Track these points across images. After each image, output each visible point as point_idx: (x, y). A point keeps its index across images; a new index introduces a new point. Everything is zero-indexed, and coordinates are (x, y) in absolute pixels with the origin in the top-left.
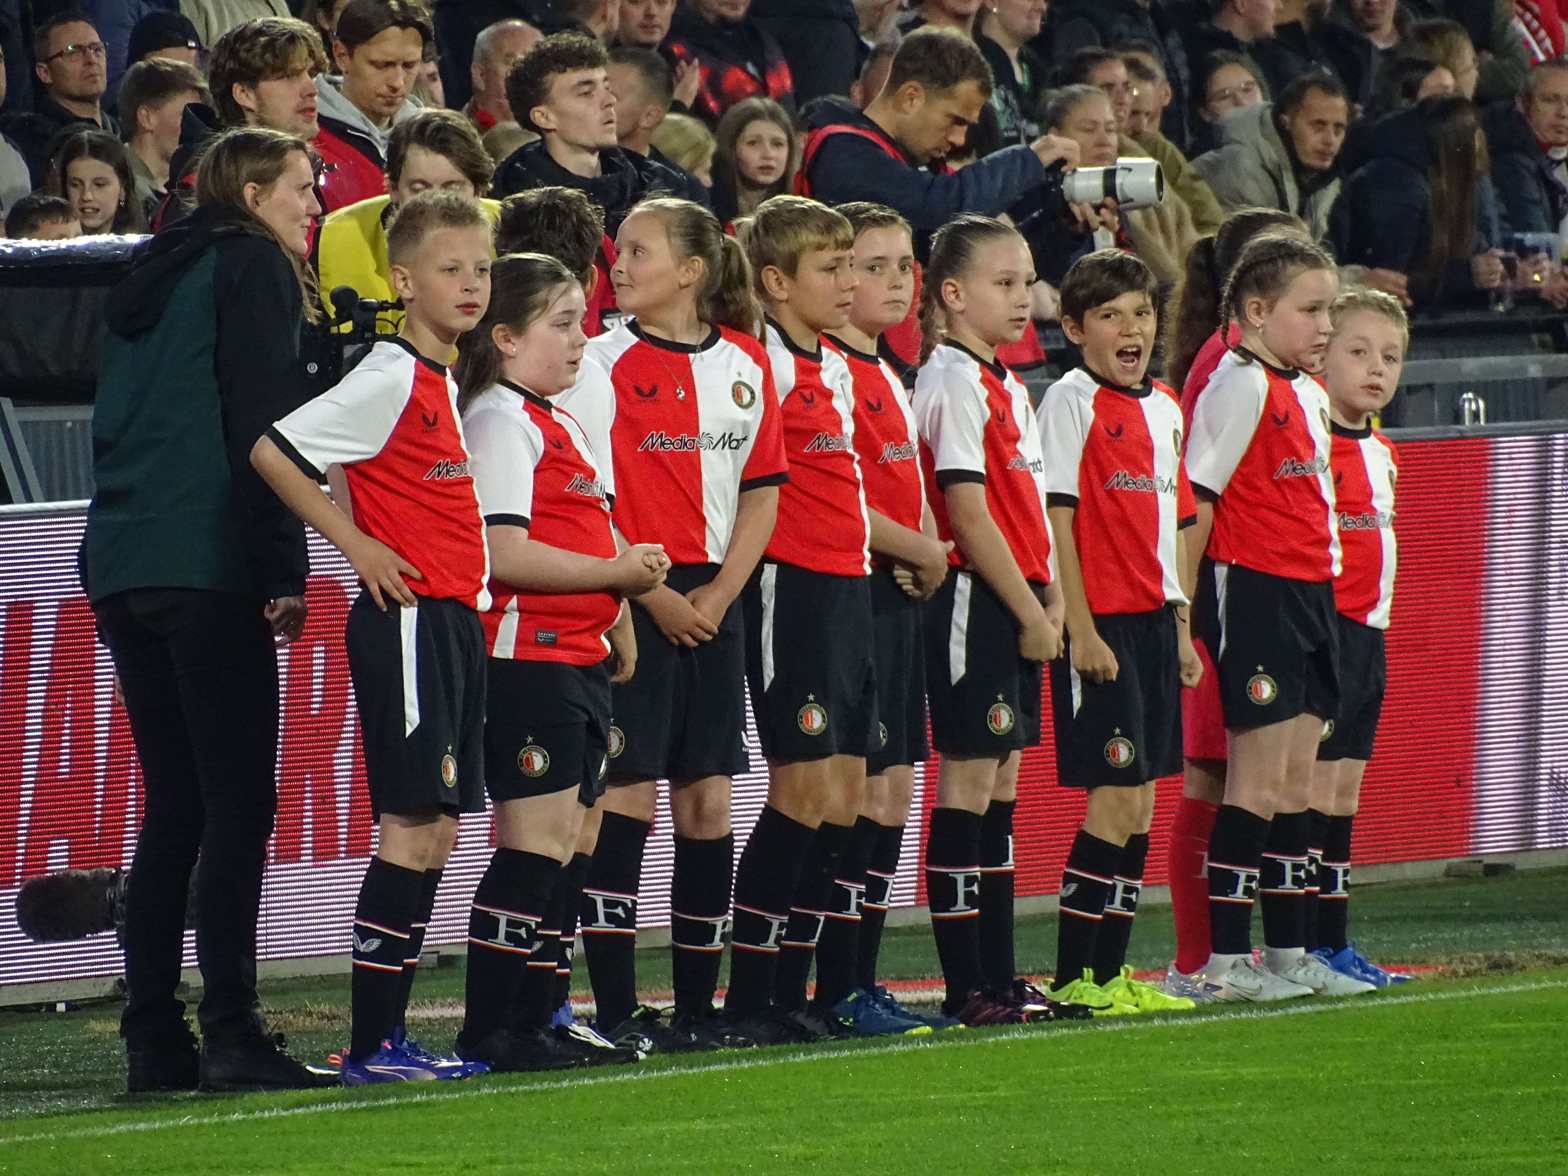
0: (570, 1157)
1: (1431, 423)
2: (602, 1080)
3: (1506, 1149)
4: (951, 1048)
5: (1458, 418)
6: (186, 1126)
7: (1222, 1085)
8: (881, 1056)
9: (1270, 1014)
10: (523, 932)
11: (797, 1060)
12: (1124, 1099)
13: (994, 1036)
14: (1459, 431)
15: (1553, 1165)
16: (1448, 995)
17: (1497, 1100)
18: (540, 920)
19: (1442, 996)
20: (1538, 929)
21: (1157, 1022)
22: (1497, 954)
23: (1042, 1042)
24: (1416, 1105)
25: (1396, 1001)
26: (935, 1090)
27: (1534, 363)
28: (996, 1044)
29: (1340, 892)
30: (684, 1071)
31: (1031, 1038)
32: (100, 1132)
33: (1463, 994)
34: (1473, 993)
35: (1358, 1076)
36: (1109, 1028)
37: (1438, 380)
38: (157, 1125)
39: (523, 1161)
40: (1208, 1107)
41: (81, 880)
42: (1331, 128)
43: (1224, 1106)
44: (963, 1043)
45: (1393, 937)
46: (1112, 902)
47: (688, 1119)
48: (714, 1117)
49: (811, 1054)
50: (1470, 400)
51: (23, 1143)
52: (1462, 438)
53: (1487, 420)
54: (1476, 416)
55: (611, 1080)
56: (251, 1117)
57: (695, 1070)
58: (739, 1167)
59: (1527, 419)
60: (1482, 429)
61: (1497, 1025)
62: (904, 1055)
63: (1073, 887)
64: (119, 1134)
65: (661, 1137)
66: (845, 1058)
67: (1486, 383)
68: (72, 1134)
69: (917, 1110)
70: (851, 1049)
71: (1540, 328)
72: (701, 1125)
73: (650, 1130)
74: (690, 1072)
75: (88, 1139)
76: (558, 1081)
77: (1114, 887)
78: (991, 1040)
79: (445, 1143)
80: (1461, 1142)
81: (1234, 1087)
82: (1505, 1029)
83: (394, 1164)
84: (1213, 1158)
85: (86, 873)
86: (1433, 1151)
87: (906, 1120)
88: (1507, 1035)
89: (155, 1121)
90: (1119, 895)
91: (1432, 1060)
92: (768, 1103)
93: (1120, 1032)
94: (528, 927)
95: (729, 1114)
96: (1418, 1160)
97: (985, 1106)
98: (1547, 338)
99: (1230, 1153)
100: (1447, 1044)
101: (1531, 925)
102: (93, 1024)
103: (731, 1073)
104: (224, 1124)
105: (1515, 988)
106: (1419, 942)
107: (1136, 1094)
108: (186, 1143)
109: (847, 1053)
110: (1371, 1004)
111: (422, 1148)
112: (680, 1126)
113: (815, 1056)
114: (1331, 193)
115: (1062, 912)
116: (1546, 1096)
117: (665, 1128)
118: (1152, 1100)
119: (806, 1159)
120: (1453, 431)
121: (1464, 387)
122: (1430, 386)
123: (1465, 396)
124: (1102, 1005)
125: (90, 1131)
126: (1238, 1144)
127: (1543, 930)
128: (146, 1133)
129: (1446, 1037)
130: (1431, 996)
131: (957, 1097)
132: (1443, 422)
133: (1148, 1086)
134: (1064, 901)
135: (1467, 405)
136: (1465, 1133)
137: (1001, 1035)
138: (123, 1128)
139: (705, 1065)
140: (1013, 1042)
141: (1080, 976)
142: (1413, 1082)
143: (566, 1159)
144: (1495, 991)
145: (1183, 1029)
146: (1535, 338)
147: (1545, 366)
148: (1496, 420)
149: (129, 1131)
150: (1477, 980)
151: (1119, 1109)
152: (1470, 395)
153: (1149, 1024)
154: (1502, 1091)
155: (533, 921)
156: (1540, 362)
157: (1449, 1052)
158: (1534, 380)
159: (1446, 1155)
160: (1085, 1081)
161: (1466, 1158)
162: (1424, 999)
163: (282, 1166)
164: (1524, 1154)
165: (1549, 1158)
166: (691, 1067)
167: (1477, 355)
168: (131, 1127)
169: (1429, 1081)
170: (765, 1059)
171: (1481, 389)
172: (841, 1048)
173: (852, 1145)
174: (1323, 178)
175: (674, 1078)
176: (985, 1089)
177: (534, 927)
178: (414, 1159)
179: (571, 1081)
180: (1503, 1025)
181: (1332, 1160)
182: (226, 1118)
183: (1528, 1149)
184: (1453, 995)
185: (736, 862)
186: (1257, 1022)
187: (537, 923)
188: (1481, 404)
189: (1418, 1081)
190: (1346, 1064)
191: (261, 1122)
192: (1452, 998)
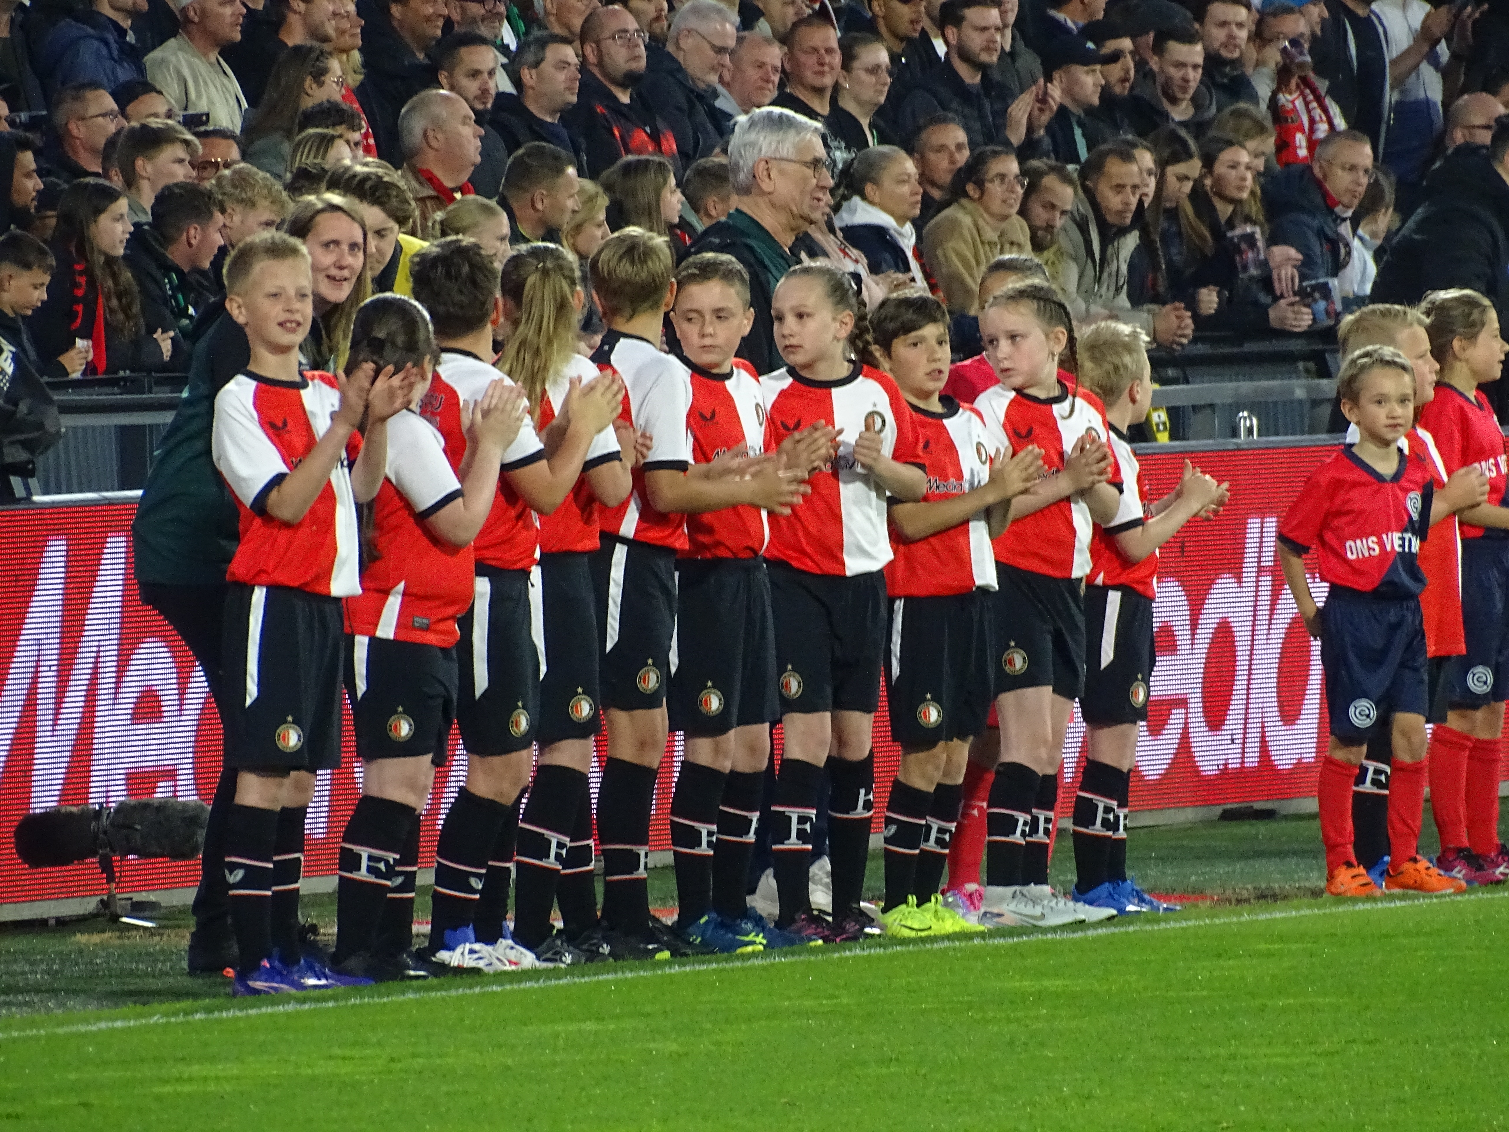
0: (481, 1053)
1: (1212, 437)
2: (508, 987)
3: (1267, 1051)
4: (802, 962)
5: (1234, 432)
6: (156, 1025)
7: (1031, 995)
8: (743, 969)
9: (1071, 936)
10: (382, 866)
11: (673, 971)
12: (947, 1007)
13: (839, 952)
14: (1235, 444)
15: (1308, 1064)
16: (1222, 920)
17: (1262, 1009)
18: (397, 857)
19: (1217, 921)
20: (1298, 865)
21: (976, 942)
22: (1263, 886)
23: (879, 958)
24: (1194, 1013)
25: (1178, 925)
26: (789, 998)
27: (1299, 386)
28: (840, 959)
29: (1122, 834)
30: (577, 980)
31: (870, 954)
32: (83, 1028)
33: (1235, 919)
34: (1243, 919)
35: (1145, 988)
36: (935, 946)
37: (1217, 401)
38: (132, 1023)
39: (440, 1056)
40: (1021, 1014)
41: (71, 814)
42: (1129, 189)
43: (1032, 1013)
44: (812, 958)
45: (1176, 871)
46: (927, 840)
47: (579, 1021)
48: (603, 1019)
49: (684, 966)
50: (1245, 418)
51: (19, 1038)
52: (1239, 450)
53: (1259, 435)
54: (1250, 431)
55: (515, 987)
56: (211, 1016)
57: (587, 979)
58: (622, 1062)
59: (1294, 433)
60: (1254, 442)
61: (1263, 946)
62: (764, 968)
63: (893, 828)
64: (100, 1030)
65: (557, 1036)
66: (714, 970)
67: (1259, 403)
68: (60, 1031)
69: (774, 1014)
70: (718, 962)
71: (1306, 357)
72: (590, 1026)
73: (548, 1029)
74: (583, 980)
75: (73, 1035)
76: (471, 987)
77: (929, 828)
78: (836, 955)
79: (374, 1040)
80: (1231, 1045)
81: (1040, 997)
82: (1268, 949)
83: (330, 1058)
84: (1022, 1056)
85: (74, 809)
86: (1208, 1052)
87: (763, 1023)
88: (1270, 954)
89: (130, 1020)
90: (934, 834)
91: (1208, 974)
92: (648, 1009)
93: (946, 949)
94: (387, 863)
95: (617, 1017)
96: (1194, 1059)
97: (831, 1012)
98: (1311, 365)
99: (1037, 1053)
100: (1222, 962)
101: (1292, 862)
102: (79, 936)
103: (616, 982)
104: (188, 1022)
105: (1279, 915)
106: (1197, 874)
107: (958, 1001)
108: (156, 1039)
109: (715, 966)
110: (1156, 927)
111: (355, 1044)
112: (573, 1027)
113: (688, 969)
114: (1130, 242)
115: (886, 849)
116: (1302, 1006)
117: (559, 1028)
118: (970, 1008)
119: (679, 1056)
120: (1231, 443)
121: (1240, 407)
122: (1212, 406)
123: (1241, 414)
124: (922, 927)
125: (74, 1029)
126: (1043, 1045)
127: (1302, 866)
128: (123, 1030)
129: (1219, 956)
130: (1207, 921)
131: (808, 1003)
132: (1222, 436)
133: (969, 995)
134: (887, 840)
135: (1242, 421)
136: (1235, 1037)
137: (845, 951)
138: (103, 1025)
139: (595, 975)
140: (855, 957)
141: (905, 902)
142: (1191, 993)
143: (477, 1054)
144: (1262, 917)
145: (997, 948)
146: (1301, 365)
147: (1309, 389)
148: (1268, 434)
149: (108, 1028)
150: (1246, 906)
151: (944, 1015)
152: (1246, 414)
153: (970, 943)
154: (1265, 1002)
155: (392, 857)
156: (1303, 386)
157: (1223, 968)
158: (1300, 401)
159: (1218, 1056)
160: (915, 992)
161: (1235, 1058)
162: (1202, 923)
163: (237, 1058)
164: (1286, 1056)
165: (1306, 1059)
166: (583, 976)
167: (1252, 379)
168: (110, 1025)
169: (1205, 993)
170: (646, 970)
171: (1254, 408)
172: (710, 962)
173: (718, 1044)
174: (1123, 231)
175: (568, 985)
176: (831, 997)
177: (392, 862)
178: (348, 1052)
179: (482, 987)
180: (1268, 946)
181: (1122, 1059)
182: (190, 1018)
183: (1288, 1051)
184: (1227, 920)
185: (594, 806)
186: (1061, 942)
187: (394, 859)
188: (1255, 421)
189: (1195, 993)
190: (1135, 977)
191: (220, 1021)
192: (1224, 923)
